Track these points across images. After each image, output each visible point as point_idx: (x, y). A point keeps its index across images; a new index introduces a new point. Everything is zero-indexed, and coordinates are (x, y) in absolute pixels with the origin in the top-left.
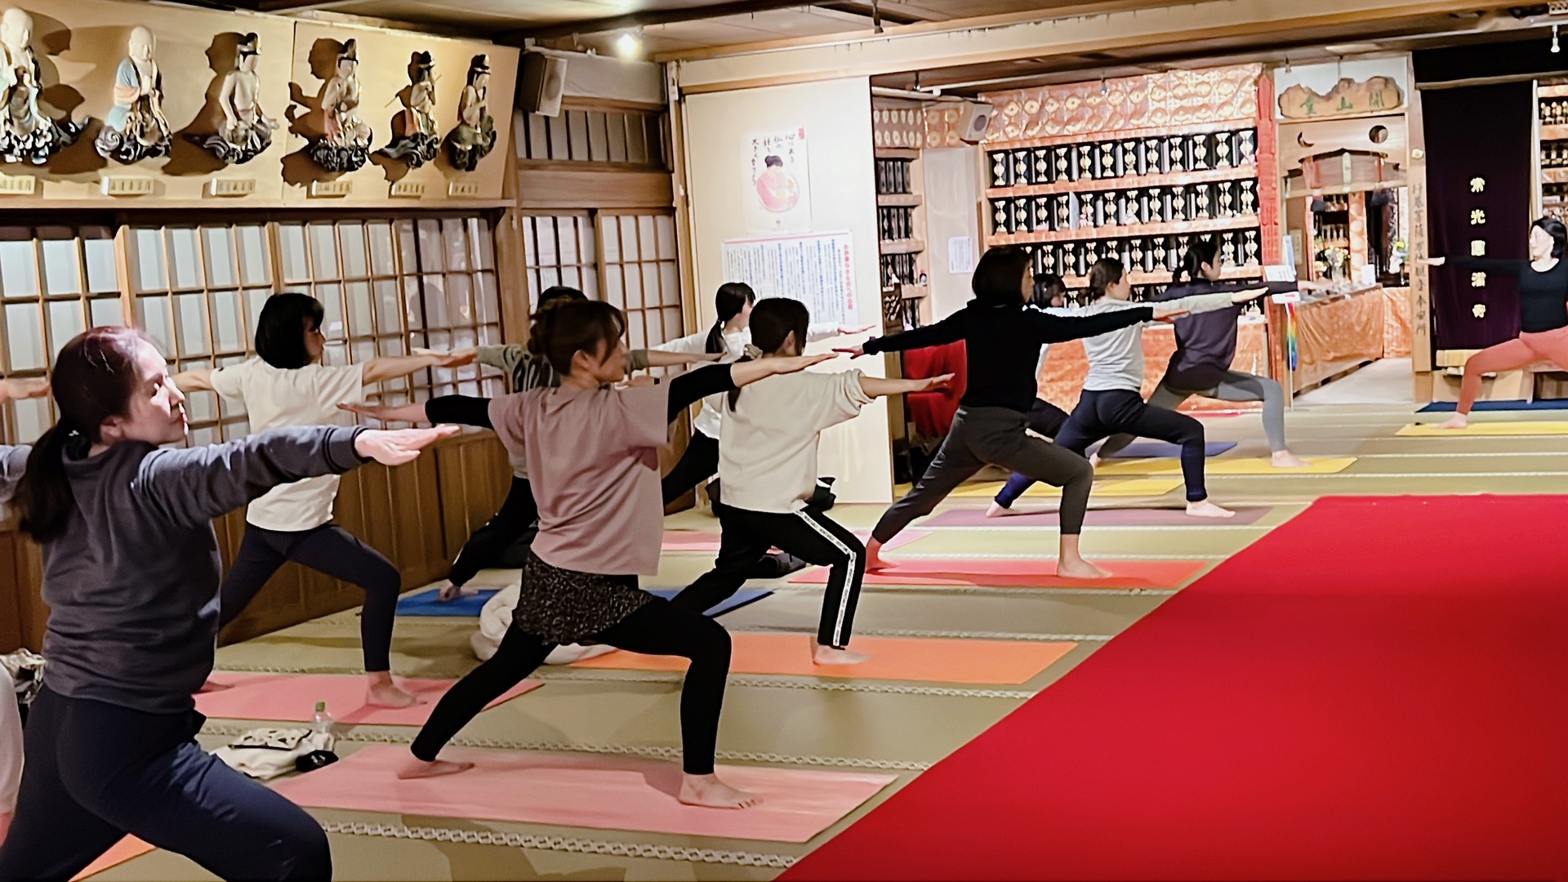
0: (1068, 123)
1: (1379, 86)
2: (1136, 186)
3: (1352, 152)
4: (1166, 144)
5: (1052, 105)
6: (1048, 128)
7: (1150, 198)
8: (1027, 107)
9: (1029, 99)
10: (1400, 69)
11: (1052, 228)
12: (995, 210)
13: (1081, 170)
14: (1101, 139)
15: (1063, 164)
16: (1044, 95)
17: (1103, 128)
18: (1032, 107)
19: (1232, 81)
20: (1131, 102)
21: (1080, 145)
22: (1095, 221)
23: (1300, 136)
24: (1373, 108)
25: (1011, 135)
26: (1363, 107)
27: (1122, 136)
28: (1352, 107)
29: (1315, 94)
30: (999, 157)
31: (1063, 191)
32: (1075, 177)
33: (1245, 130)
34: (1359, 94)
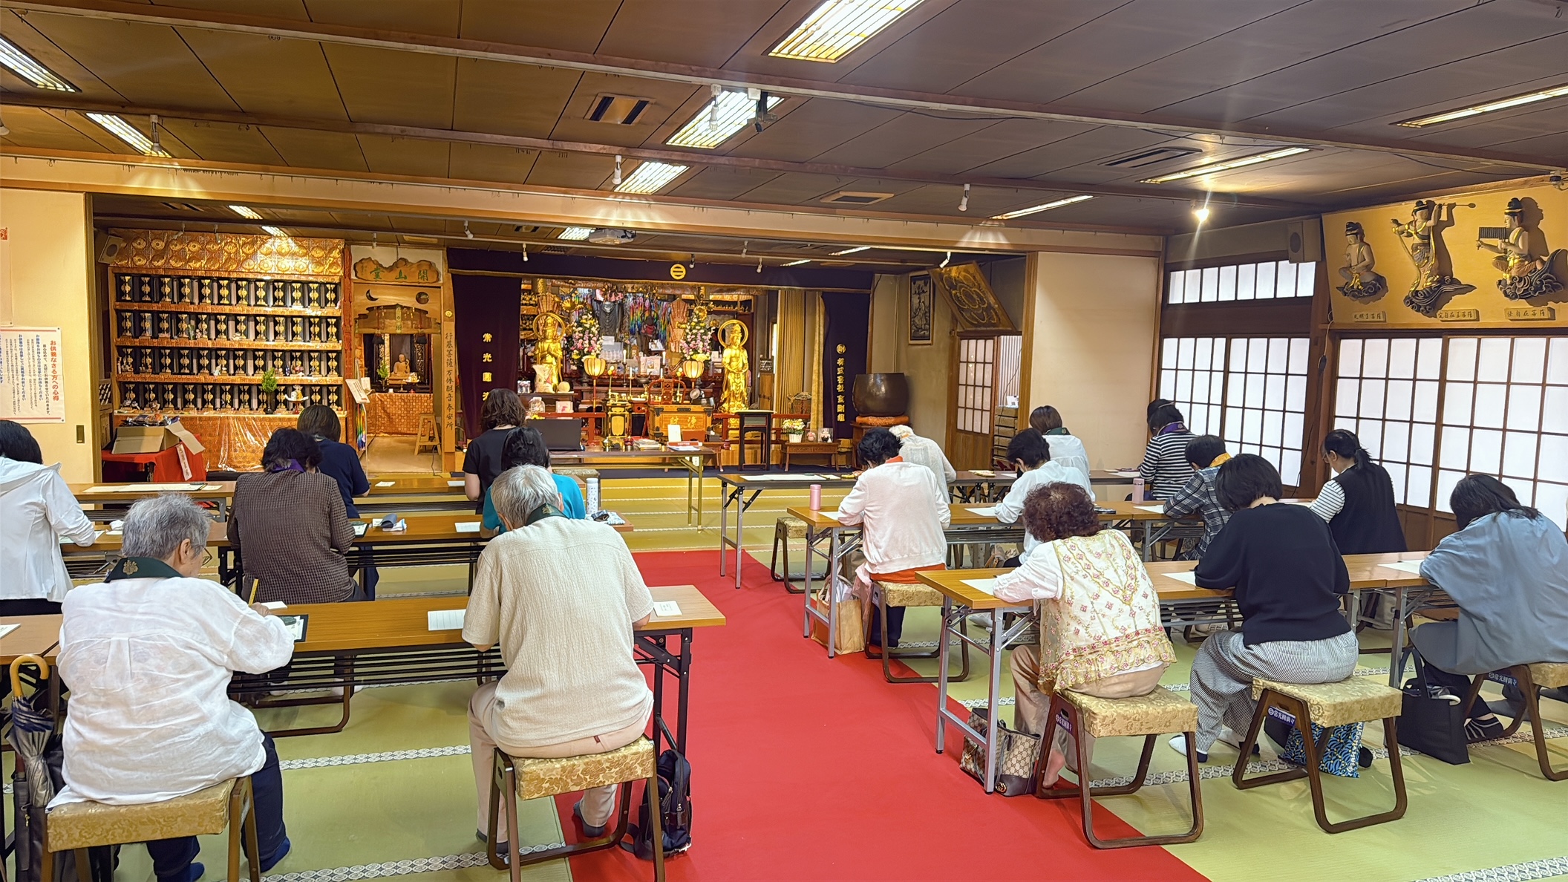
0: (190, 260)
1: (427, 268)
2: (245, 312)
3: (402, 307)
4: (271, 287)
5: (176, 245)
6: (172, 262)
7: (257, 323)
8: (154, 244)
9: (156, 238)
10: (438, 259)
11: (172, 338)
12: (121, 319)
13: (202, 297)
14: (217, 274)
15: (187, 290)
16: (168, 237)
17: (219, 268)
18: (158, 244)
19: (323, 249)
20: (243, 252)
21: (200, 279)
22: (209, 335)
23: (368, 292)
24: (420, 281)
25: (138, 263)
26: (414, 279)
27: (235, 275)
28: (405, 277)
29: (381, 266)
30: (127, 278)
31: (183, 310)
32: (196, 301)
33: (330, 283)
34: (413, 269)
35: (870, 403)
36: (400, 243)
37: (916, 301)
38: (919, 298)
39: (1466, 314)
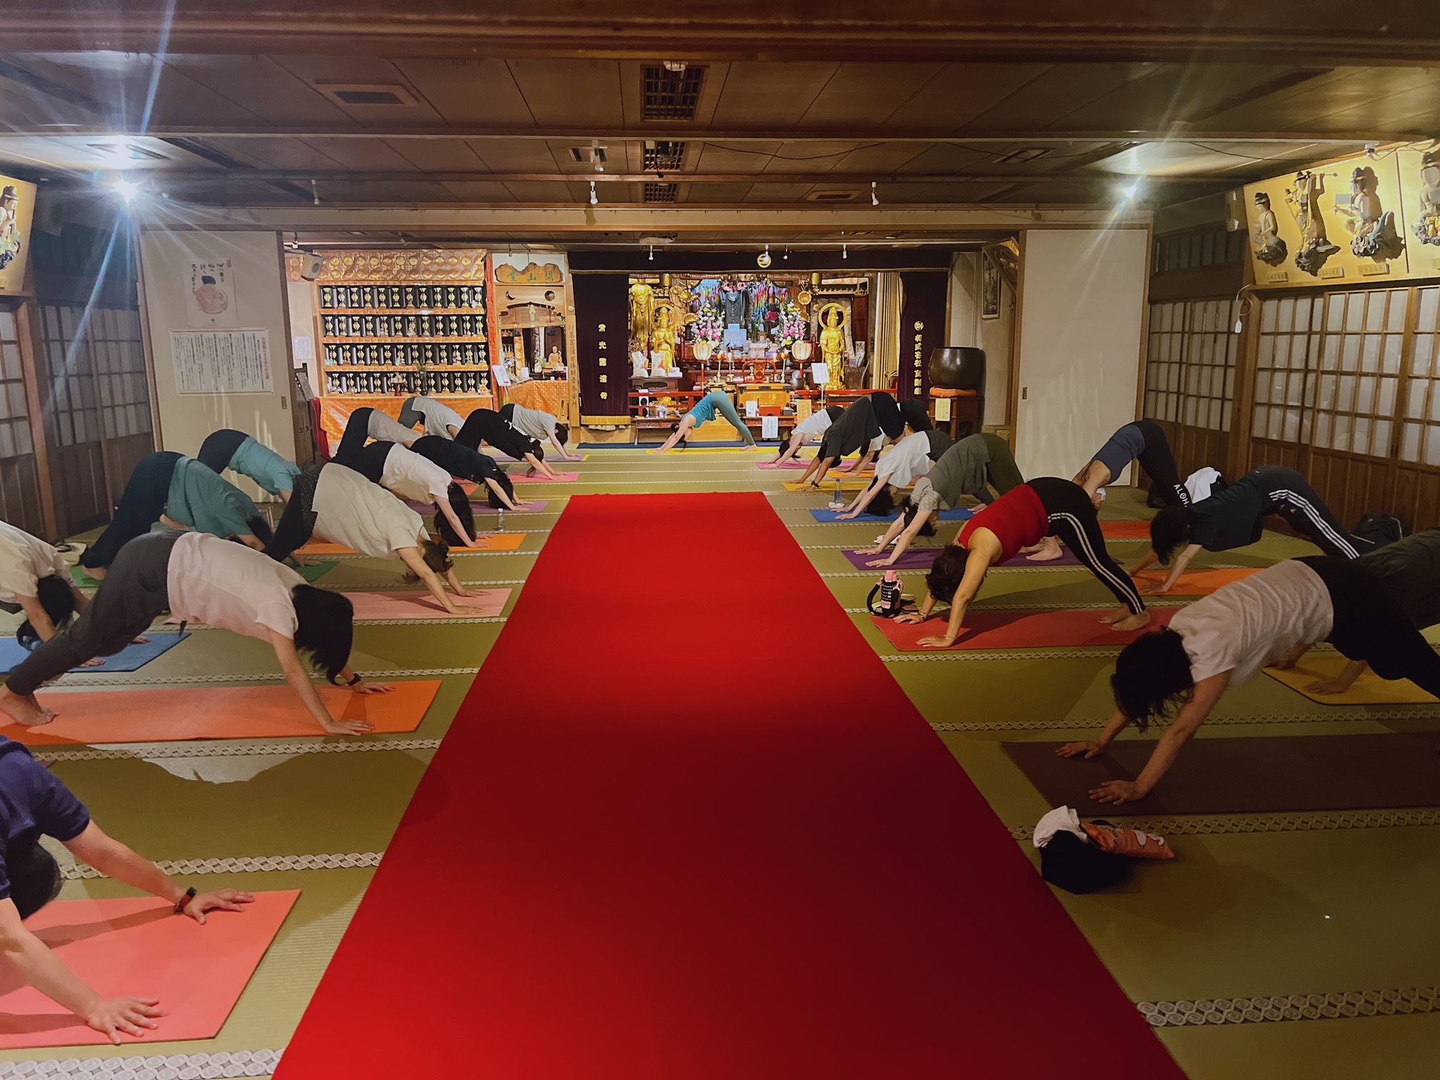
0: (371, 273)
1: (552, 270)
2: (414, 313)
3: (535, 305)
4: (431, 291)
5: (361, 261)
6: (359, 275)
7: (424, 322)
8: (345, 261)
9: (347, 256)
10: (561, 261)
11: (362, 336)
12: (325, 322)
13: (380, 302)
14: (391, 283)
15: (368, 297)
16: (356, 255)
17: (393, 278)
18: (349, 261)
19: (470, 258)
20: (410, 264)
21: (379, 287)
22: (389, 333)
23: (508, 293)
24: (547, 281)
25: (336, 277)
26: (542, 280)
27: (405, 284)
28: (535, 279)
29: (516, 270)
30: (327, 290)
31: (369, 313)
32: (376, 305)
33: (478, 287)
34: (540, 272)
35: (943, 377)
36: (530, 250)
37: (987, 277)
38: (990, 274)
39: (1335, 272)
